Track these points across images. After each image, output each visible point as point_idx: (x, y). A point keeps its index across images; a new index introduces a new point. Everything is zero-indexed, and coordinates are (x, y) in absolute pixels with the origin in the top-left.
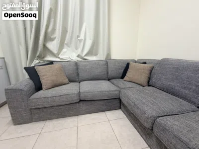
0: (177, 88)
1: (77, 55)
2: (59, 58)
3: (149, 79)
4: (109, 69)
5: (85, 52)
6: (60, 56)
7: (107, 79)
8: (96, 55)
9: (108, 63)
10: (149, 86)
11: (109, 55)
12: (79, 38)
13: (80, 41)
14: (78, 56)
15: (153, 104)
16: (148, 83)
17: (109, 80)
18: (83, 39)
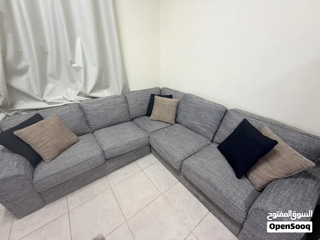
0: (198, 127)
1: (77, 93)
2: (44, 101)
3: (176, 115)
4: (130, 107)
5: (90, 86)
6: (45, 98)
7: (130, 119)
8: (107, 87)
9: (128, 99)
10: (176, 122)
11: (126, 86)
12: (73, 65)
13: (77, 69)
14: (80, 94)
15: (180, 148)
16: (175, 120)
17: (132, 120)
18: (82, 66)
